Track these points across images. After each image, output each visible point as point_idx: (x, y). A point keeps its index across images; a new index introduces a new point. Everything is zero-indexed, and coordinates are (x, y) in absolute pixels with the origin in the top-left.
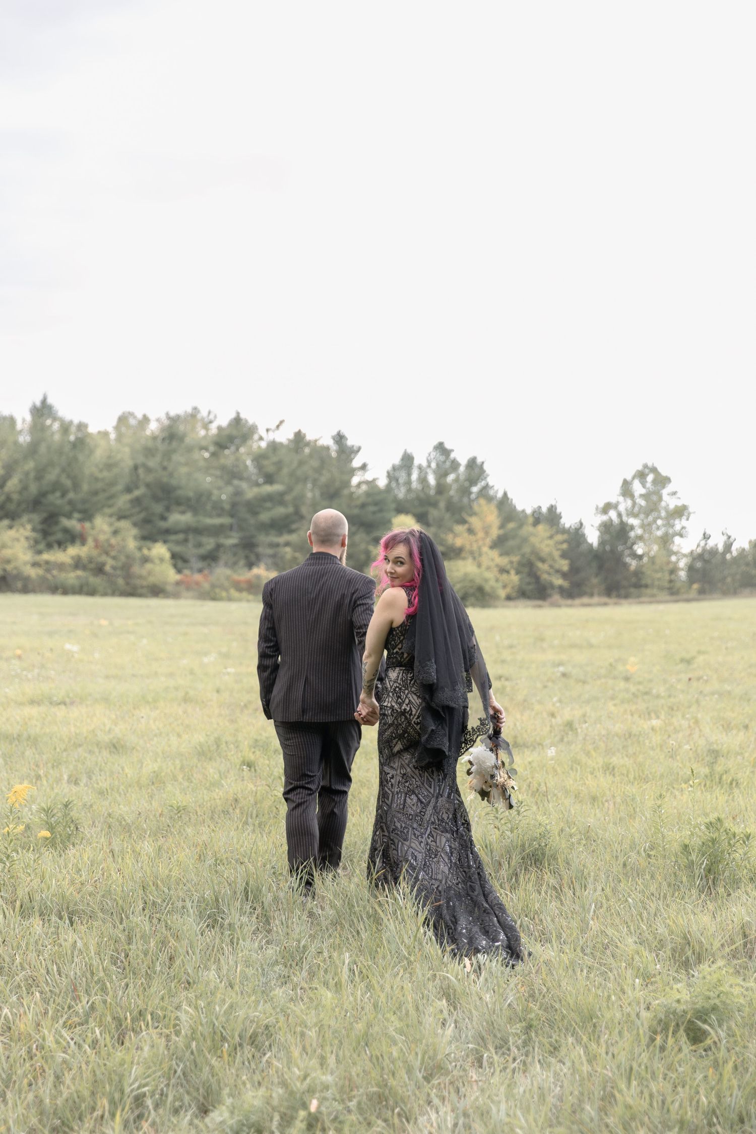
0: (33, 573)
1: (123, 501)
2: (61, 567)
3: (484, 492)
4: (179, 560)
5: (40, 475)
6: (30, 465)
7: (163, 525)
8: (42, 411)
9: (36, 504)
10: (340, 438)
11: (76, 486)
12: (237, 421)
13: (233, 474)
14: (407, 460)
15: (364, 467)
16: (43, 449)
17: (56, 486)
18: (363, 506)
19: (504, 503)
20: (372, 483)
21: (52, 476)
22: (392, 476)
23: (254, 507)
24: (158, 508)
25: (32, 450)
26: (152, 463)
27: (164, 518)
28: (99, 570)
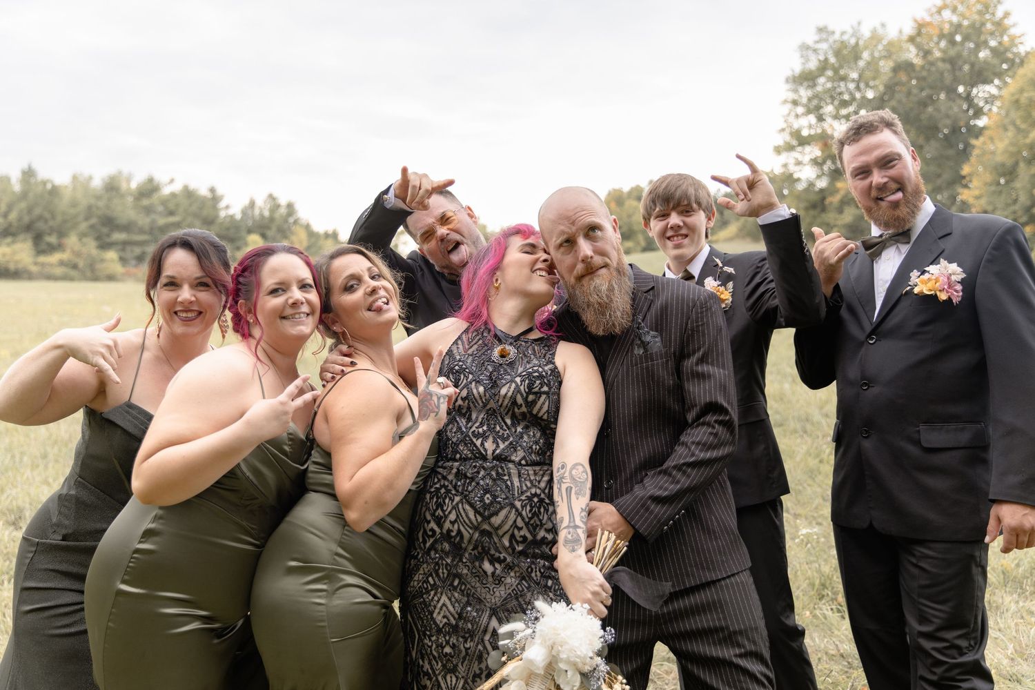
0: (34, 269)
1: (83, 226)
2: (51, 265)
3: (296, 222)
4: (123, 260)
5: (30, 210)
6: (23, 205)
7: (108, 240)
8: (28, 174)
9: (28, 228)
10: (212, 190)
11: (53, 217)
12: (151, 180)
13: (148, 210)
14: (252, 204)
15: (227, 207)
16: (31, 195)
17: (40, 217)
18: (228, 229)
19: (307, 227)
20: (232, 217)
21: (37, 211)
22: (244, 212)
23: (163, 229)
24: (105, 230)
25: (24, 195)
26: (101, 204)
27: (108, 235)
28: (75, 267)
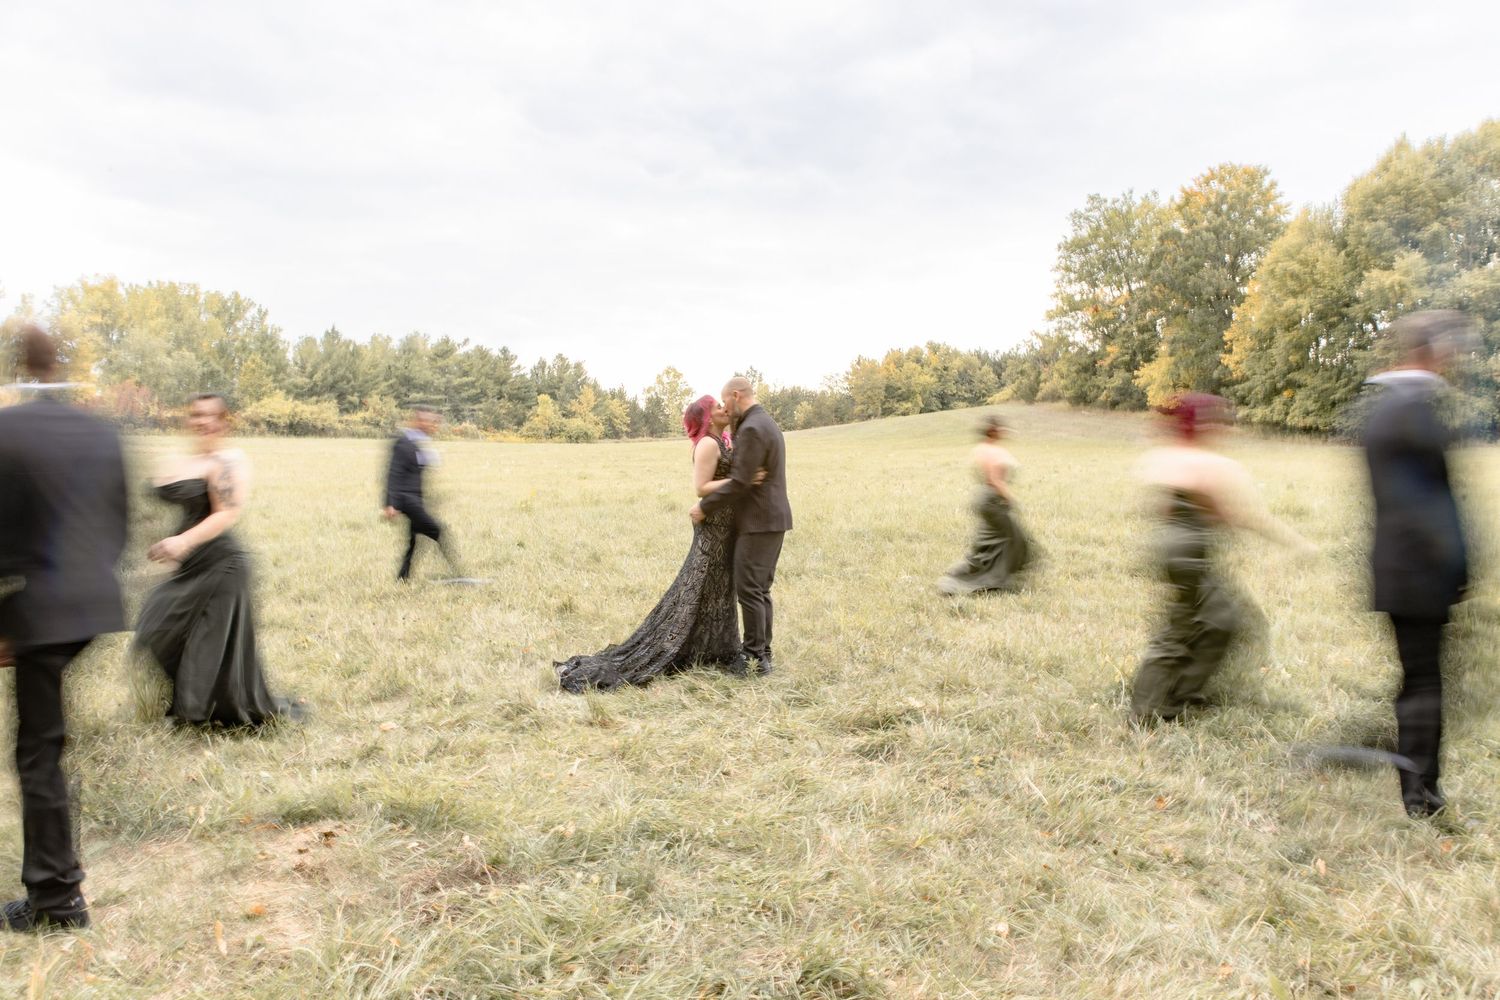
0: (339, 426)
1: (383, 386)
2: (355, 422)
3: (583, 382)
5: (334, 371)
6: (328, 365)
7: (406, 399)
8: (332, 335)
9: (332, 387)
10: (504, 351)
11: (355, 378)
12: (447, 341)
13: (443, 371)
14: (542, 365)
15: (519, 367)
16: (334, 357)
17: (343, 378)
18: (519, 388)
19: (595, 386)
20: (523, 376)
21: (341, 372)
22: (535, 374)
23: (458, 389)
24: (403, 390)
25: (328, 357)
26: (399, 364)
27: (406, 395)
28: (377, 424)
